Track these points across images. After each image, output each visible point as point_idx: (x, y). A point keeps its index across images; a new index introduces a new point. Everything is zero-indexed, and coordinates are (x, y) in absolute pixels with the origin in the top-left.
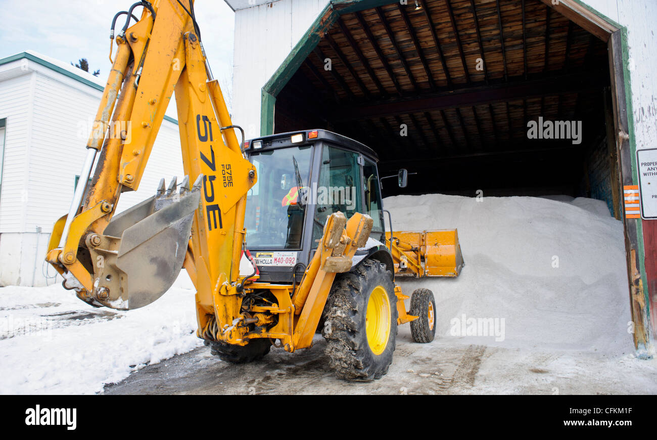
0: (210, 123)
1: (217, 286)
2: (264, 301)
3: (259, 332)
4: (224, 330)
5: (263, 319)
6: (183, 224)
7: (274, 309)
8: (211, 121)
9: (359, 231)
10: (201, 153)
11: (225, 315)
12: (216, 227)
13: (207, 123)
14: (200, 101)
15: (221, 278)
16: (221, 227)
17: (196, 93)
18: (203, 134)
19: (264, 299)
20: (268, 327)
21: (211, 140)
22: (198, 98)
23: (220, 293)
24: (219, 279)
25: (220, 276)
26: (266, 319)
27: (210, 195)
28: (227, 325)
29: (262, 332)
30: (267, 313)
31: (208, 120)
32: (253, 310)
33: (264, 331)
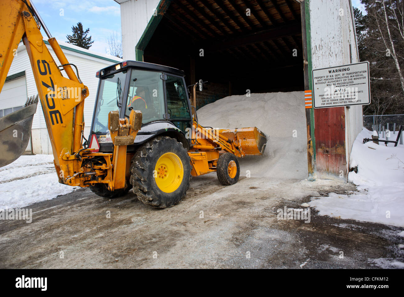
0: (48, 64)
1: (61, 155)
2: (99, 163)
3: (97, 180)
4: (66, 179)
5: (98, 173)
6: (25, 122)
7: (103, 167)
8: (48, 63)
9: (134, 121)
10: (42, 82)
11: (67, 171)
12: (58, 123)
13: (46, 64)
14: (39, 51)
15: (64, 151)
16: (62, 122)
17: (35, 48)
18: (43, 70)
19: (99, 162)
20: (103, 177)
21: (50, 73)
22: (37, 50)
23: (62, 159)
24: (62, 151)
25: (63, 150)
26: (100, 173)
27: (51, 105)
28: (69, 176)
29: (98, 180)
30: (100, 169)
31: (46, 62)
32: (94, 168)
33: (100, 179)
